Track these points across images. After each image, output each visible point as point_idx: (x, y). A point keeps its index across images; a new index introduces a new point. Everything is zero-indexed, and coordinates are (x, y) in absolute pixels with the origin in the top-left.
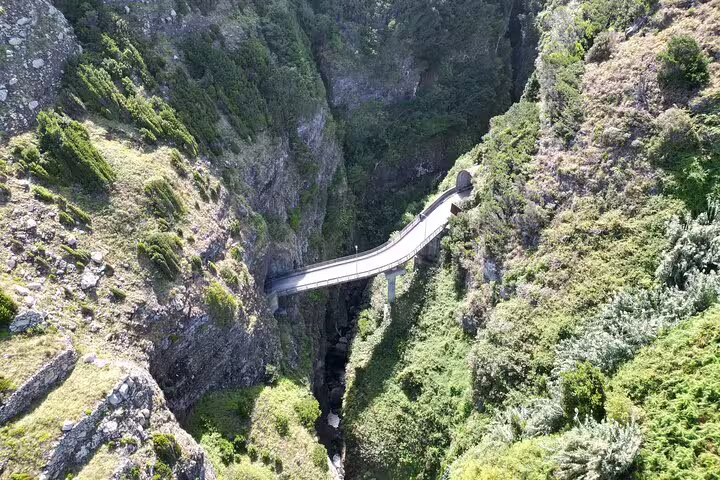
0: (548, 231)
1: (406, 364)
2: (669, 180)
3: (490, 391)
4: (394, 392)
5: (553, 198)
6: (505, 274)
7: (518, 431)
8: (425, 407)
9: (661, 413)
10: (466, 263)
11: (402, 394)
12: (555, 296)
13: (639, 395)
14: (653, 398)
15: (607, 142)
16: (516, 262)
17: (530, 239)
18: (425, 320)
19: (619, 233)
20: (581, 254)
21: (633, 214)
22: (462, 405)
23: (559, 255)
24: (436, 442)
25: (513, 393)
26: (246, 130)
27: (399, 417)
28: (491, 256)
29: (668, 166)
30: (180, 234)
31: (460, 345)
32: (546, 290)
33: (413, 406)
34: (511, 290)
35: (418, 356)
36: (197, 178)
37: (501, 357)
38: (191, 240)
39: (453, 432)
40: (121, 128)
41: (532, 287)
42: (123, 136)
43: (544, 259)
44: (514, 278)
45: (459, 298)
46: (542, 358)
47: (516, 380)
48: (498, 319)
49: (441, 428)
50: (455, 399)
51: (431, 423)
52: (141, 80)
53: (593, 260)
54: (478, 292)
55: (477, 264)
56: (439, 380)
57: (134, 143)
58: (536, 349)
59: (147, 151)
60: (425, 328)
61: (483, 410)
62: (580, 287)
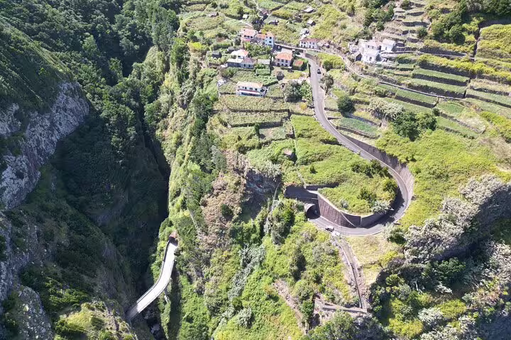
0: (211, 260)
1: (184, 314)
2: (234, 240)
3: (215, 310)
4: (185, 324)
5: (209, 250)
6: (205, 275)
7: (227, 319)
8: (196, 323)
9: (252, 302)
10: (189, 273)
11: (187, 323)
12: (221, 278)
13: (247, 299)
14: (250, 298)
15: (217, 233)
16: (206, 270)
17: (207, 263)
18: (184, 296)
19: (229, 257)
20: (223, 265)
21: (230, 251)
22: (208, 316)
23: (217, 267)
24: (205, 330)
25: (221, 308)
26: (93, 273)
27: (190, 330)
28: (197, 271)
29: (233, 237)
30: (108, 329)
31: (198, 299)
32: (218, 278)
33: (193, 324)
34: (208, 280)
35: (187, 308)
36: (97, 307)
37: (214, 301)
38: (111, 328)
39: (208, 325)
40: (67, 309)
41: (214, 278)
42: (69, 312)
43: (214, 269)
44: (207, 275)
45: (191, 284)
46: (224, 297)
47: (220, 305)
48: (208, 288)
49: (204, 326)
50: (205, 316)
51: (201, 326)
52: (60, 287)
53: (226, 266)
54: (197, 282)
55: (193, 272)
56: (197, 312)
57: (74, 311)
58: (222, 294)
59: (80, 311)
60: (185, 299)
61: (215, 315)
62: (226, 274)
